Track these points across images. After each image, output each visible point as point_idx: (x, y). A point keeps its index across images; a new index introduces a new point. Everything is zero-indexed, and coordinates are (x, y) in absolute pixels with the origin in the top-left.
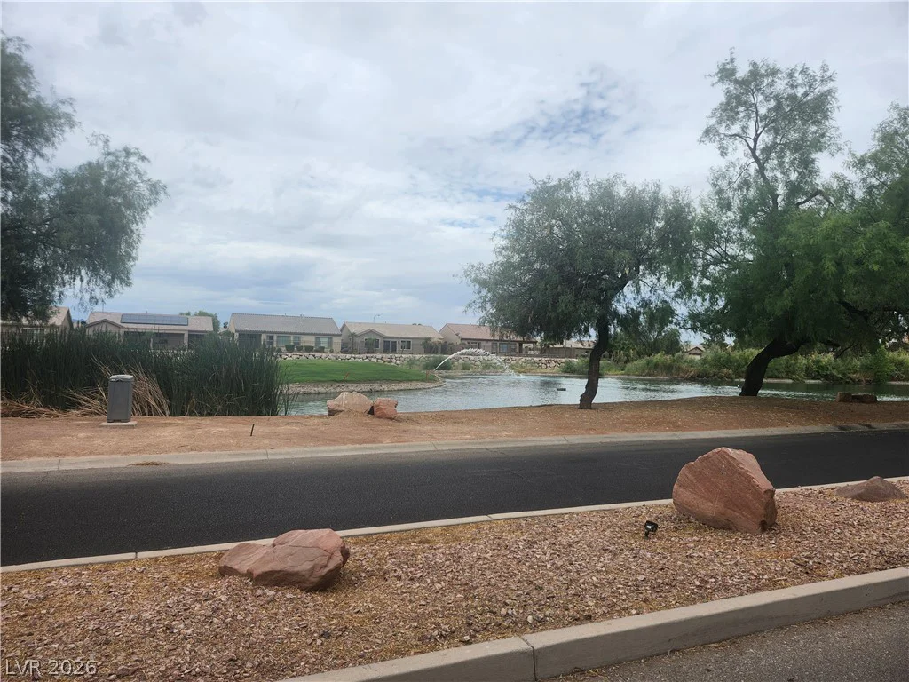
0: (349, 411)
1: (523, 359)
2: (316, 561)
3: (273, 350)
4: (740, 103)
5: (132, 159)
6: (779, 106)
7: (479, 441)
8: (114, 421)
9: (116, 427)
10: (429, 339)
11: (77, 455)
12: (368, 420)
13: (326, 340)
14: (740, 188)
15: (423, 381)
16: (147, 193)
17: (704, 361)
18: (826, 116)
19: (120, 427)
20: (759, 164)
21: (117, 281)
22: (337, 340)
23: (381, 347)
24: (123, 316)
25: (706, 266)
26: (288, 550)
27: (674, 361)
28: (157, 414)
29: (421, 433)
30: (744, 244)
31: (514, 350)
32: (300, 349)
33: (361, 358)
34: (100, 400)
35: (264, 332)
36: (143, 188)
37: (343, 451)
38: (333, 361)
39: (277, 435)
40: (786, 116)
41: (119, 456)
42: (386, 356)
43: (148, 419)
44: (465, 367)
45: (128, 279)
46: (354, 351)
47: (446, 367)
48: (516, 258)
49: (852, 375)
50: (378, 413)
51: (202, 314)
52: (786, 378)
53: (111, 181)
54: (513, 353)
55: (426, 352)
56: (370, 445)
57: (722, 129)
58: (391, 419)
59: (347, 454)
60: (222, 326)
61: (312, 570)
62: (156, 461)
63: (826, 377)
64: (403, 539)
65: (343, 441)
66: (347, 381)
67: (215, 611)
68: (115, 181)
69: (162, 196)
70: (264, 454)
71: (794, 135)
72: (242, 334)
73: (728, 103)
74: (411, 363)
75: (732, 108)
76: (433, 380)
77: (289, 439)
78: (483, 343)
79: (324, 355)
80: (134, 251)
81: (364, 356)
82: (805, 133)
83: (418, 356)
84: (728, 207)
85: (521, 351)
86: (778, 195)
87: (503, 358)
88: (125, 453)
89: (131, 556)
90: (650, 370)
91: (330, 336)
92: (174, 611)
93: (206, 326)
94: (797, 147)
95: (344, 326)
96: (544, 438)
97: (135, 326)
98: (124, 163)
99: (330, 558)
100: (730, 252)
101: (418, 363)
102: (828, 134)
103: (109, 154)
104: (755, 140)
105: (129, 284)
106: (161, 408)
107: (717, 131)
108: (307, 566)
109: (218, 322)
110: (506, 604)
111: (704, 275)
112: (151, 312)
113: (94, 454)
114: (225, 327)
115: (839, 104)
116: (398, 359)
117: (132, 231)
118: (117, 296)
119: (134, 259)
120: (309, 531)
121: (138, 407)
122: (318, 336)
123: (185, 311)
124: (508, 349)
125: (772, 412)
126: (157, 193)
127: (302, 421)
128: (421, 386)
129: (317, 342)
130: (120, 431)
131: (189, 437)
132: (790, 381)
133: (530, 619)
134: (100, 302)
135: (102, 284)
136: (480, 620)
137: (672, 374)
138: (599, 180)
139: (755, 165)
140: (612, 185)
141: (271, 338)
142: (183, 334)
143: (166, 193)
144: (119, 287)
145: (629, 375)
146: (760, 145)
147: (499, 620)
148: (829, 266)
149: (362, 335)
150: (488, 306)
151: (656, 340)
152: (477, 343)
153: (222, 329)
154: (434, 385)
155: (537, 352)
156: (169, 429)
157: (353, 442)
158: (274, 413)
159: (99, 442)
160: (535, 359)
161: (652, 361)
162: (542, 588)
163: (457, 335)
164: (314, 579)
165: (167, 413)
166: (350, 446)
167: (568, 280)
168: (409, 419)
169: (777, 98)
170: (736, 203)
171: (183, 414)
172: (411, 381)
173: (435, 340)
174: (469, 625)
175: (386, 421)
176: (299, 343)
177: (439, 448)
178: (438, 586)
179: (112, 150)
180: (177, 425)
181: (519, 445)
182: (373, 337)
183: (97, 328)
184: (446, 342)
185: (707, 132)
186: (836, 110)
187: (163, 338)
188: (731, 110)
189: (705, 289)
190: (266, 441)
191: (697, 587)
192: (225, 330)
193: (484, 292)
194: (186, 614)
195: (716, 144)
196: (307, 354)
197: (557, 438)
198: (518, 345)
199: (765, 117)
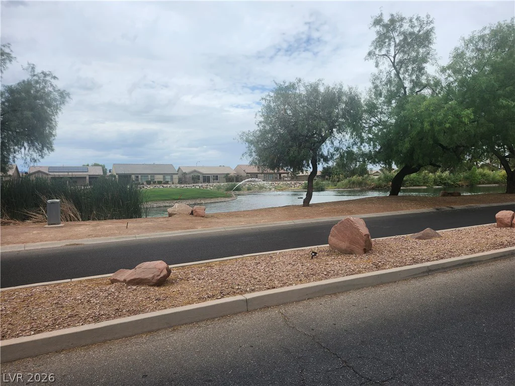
0: (180, 213)
1: (281, 183)
2: (155, 274)
3: (139, 184)
4: (386, 37)
5: (48, 78)
6: (405, 39)
7: (248, 225)
8: (52, 224)
9: (53, 227)
10: (228, 174)
11: (33, 242)
12: (190, 217)
13: (169, 177)
14: (386, 84)
15: (224, 197)
16: (58, 98)
17: (379, 179)
18: (430, 43)
19: (55, 227)
20: (396, 71)
21: (45, 149)
22: (175, 177)
23: (201, 179)
24: (49, 168)
25: (370, 128)
26: (142, 270)
27: (363, 179)
28: (74, 220)
29: (218, 223)
30: (390, 115)
31: (276, 178)
32: (154, 183)
33: (190, 186)
34: (43, 214)
35: (133, 174)
36: (56, 95)
37: (176, 233)
38: (174, 188)
39: (141, 228)
40: (408, 44)
41: (56, 242)
42: (204, 185)
43: (70, 223)
44: (249, 189)
45: (52, 147)
46: (186, 182)
47: (238, 189)
48: (268, 128)
49: (458, 183)
50: (195, 214)
51: (96, 165)
52: (423, 186)
53: (37, 91)
54: (276, 179)
55: (227, 182)
56: (191, 230)
57: (377, 52)
58: (203, 217)
59: (178, 235)
60: (108, 172)
61: (153, 277)
62: (77, 243)
63: (445, 184)
64: (199, 266)
65: (177, 229)
66: (181, 199)
67: (109, 294)
68: (39, 91)
69: (67, 99)
70: (134, 237)
71: (414, 54)
72: (120, 176)
73: (379, 38)
74: (219, 188)
75: (382, 40)
76: (230, 196)
77: (147, 229)
78: (259, 175)
79: (169, 186)
80: (54, 131)
81: (192, 185)
82: (418, 53)
83: (222, 184)
84: (380, 95)
85: (280, 178)
86: (406, 87)
87: (270, 183)
88: (60, 240)
89: (69, 280)
90: (350, 185)
91: (172, 175)
92: (91, 295)
93: (98, 172)
94: (415, 60)
95: (179, 168)
96: (282, 222)
97: (57, 174)
98: (44, 80)
99: (161, 272)
100: (383, 119)
101: (222, 187)
102: (430, 53)
103: (34, 75)
104: (394, 57)
105: (53, 150)
106: (76, 217)
107: (374, 53)
108: (151, 276)
109: (106, 169)
110: (239, 285)
111: (370, 133)
112: (66, 165)
113: (43, 241)
114: (110, 172)
115: (436, 36)
116: (211, 186)
117: (52, 120)
118: (45, 157)
119: (54, 136)
120: (152, 262)
121: (64, 217)
122: (164, 175)
123: (86, 164)
124: (273, 177)
125: (403, 203)
126: (65, 98)
127: (155, 220)
128: (223, 200)
129: (164, 178)
130: (56, 229)
131: (93, 230)
132: (425, 187)
133: (248, 289)
134: (37, 161)
135: (36, 151)
136: (227, 291)
137: (362, 187)
138: (311, 83)
139: (394, 71)
140: (318, 85)
141: (137, 177)
142: (86, 177)
143: (69, 97)
144: (47, 152)
145: (339, 188)
146: (397, 60)
147: (235, 290)
148: (427, 126)
149: (190, 173)
150: (254, 154)
151: (354, 169)
152: (255, 175)
153: (108, 174)
154: (231, 199)
155: (289, 179)
156: (82, 227)
157: (181, 229)
158: (140, 217)
159: (45, 235)
160: (288, 182)
161: (351, 180)
162: (256, 279)
163: (244, 171)
164: (154, 281)
165: (80, 219)
166: (180, 231)
167: (295, 138)
168: (212, 216)
169: (404, 33)
170: (384, 92)
171: (89, 220)
172: (218, 197)
173: (232, 174)
174: (221, 293)
175: (200, 218)
176: (154, 179)
177: (227, 230)
178: (210, 281)
179: (36, 73)
180: (86, 225)
181: (269, 226)
182: (196, 174)
183: (37, 175)
184: (238, 175)
185: (369, 54)
186: (435, 39)
187: (75, 180)
188: (382, 41)
189: (370, 139)
190: (135, 231)
191: (325, 275)
192: (110, 174)
193: (252, 147)
194: (96, 296)
195: (374, 60)
196: (159, 186)
197: (289, 221)
198: (278, 175)
199: (399, 44)
